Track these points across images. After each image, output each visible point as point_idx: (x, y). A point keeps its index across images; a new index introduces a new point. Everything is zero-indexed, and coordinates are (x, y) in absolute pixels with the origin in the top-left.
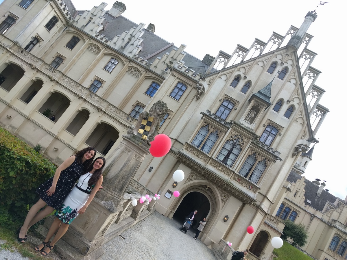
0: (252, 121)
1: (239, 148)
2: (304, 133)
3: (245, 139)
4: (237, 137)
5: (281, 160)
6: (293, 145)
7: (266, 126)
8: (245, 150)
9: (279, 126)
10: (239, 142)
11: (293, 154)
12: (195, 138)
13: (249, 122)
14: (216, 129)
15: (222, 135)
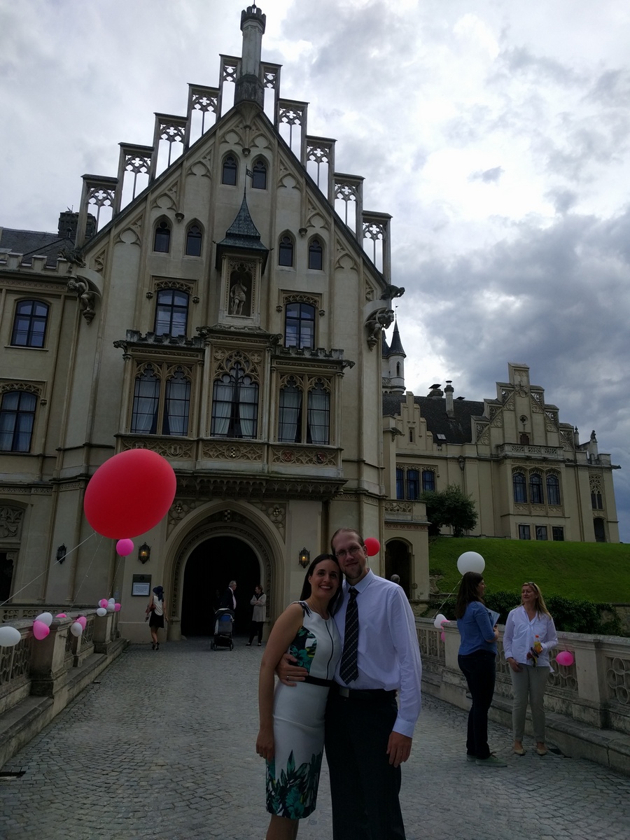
0: (246, 310)
1: (251, 384)
2: (367, 287)
3: (253, 357)
4: (233, 361)
5: (351, 364)
6: (359, 323)
7: (283, 309)
8: (267, 382)
9: (310, 296)
10: (243, 370)
11: (368, 341)
12: (134, 415)
13: (242, 314)
14: (174, 368)
15: (196, 372)
